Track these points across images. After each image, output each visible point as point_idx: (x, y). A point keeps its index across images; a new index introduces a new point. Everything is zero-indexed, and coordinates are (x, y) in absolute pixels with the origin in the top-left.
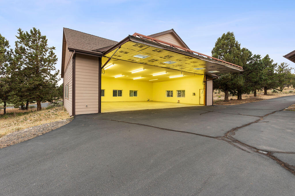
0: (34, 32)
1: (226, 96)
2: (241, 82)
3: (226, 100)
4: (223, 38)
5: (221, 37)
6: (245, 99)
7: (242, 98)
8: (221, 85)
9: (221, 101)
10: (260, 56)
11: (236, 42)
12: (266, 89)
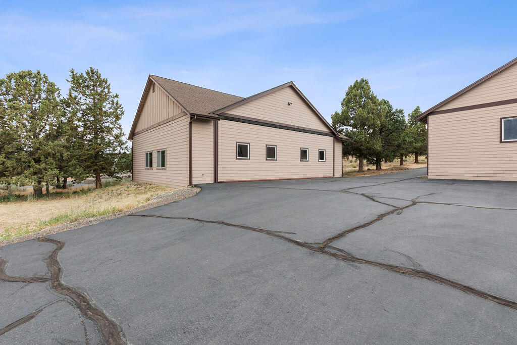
0: (91, 74)
1: (361, 165)
2: (378, 146)
3: (361, 170)
4: (355, 86)
5: (353, 85)
6: (386, 169)
7: (382, 168)
8: (353, 150)
9: (355, 172)
10: (403, 110)
11: (371, 93)
12: (417, 154)
